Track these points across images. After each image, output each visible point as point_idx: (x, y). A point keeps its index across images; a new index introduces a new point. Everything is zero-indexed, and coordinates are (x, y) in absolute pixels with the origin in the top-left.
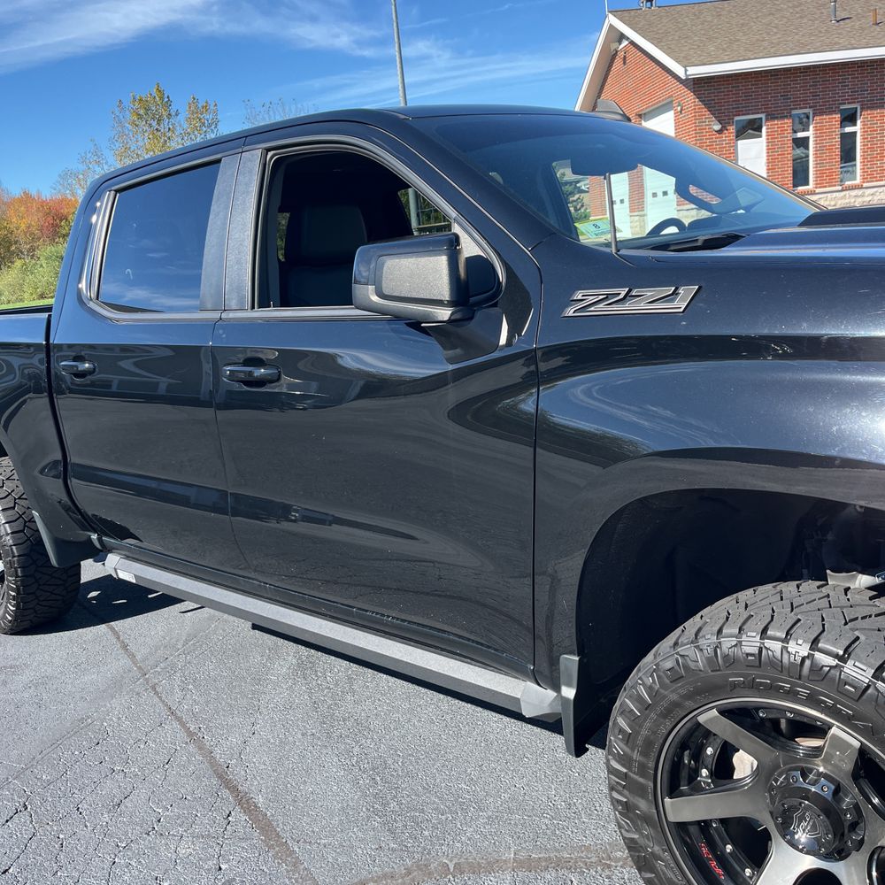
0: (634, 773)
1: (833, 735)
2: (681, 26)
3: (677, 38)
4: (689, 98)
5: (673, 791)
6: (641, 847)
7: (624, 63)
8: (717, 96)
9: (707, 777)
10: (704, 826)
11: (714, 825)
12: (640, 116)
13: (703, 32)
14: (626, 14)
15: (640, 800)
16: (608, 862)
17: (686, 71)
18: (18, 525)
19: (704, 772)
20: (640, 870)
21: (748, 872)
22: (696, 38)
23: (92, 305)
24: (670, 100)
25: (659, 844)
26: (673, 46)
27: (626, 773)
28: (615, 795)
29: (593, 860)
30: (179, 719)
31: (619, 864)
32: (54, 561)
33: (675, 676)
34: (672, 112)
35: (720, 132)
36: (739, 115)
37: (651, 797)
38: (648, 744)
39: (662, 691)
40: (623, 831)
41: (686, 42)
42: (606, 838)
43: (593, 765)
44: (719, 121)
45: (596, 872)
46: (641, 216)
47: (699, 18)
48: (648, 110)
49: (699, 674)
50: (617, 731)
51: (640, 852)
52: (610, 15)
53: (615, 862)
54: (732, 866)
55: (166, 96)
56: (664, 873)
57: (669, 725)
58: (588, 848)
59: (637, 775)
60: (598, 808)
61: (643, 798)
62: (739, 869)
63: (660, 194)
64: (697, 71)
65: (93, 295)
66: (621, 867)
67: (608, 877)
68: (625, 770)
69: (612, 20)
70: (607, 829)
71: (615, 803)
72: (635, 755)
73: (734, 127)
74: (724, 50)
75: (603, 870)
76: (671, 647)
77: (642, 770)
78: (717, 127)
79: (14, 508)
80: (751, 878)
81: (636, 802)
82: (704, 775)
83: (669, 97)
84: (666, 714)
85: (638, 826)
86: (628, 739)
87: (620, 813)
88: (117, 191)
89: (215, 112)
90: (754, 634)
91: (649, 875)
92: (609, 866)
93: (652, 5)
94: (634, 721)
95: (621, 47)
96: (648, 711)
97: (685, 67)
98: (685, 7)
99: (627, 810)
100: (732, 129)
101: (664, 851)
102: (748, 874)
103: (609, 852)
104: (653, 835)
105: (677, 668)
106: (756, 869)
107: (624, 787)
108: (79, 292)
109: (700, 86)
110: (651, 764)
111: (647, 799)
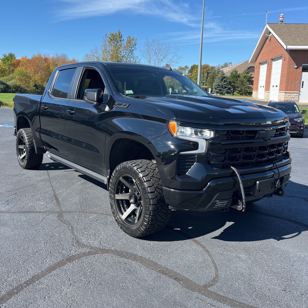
2: (290, 31)
3: (287, 35)
4: (287, 56)
7: (270, 41)
8: (297, 56)
10: (122, 200)
12: (272, 60)
13: (297, 34)
14: (272, 25)
17: (287, 47)
18: (30, 143)
22: (294, 36)
23: (50, 94)
24: (281, 56)
25: (114, 203)
26: (285, 38)
30: (52, 187)
32: (36, 152)
34: (282, 60)
35: (296, 68)
36: (304, 64)
41: (290, 37)
44: (297, 65)
46: (268, 92)
47: (297, 29)
48: (275, 58)
52: (267, 25)
55: (121, 34)
61: (113, 194)
63: (275, 86)
64: (290, 47)
65: (51, 92)
69: (267, 26)
73: (302, 67)
74: (302, 41)
78: (296, 67)
79: (30, 139)
83: (281, 55)
85: (112, 200)
88: (60, 71)
89: (136, 41)
93: (282, 23)
95: (270, 35)
97: (286, 45)
98: (294, 25)
100: (301, 68)
101: (114, 205)
108: (48, 91)
109: (291, 52)
110: (114, 188)
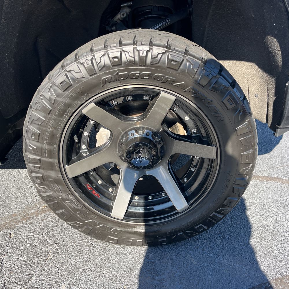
0: (45, 157)
1: (162, 97)
5: (69, 161)
6: (55, 198)
9: (85, 149)
11: (91, 173)
15: (51, 172)
16: (28, 217)
19: (83, 147)
20: (54, 210)
21: (110, 190)
25: (65, 192)
27: (40, 160)
28: (34, 175)
29: (19, 219)
31: (35, 215)
33: (66, 86)
37: (57, 168)
38: (52, 136)
39: (58, 99)
40: (42, 194)
42: (23, 206)
43: (6, 177)
45: (23, 224)
49: (82, 81)
50: (30, 135)
51: (54, 201)
53: (32, 215)
54: (102, 190)
56: (70, 207)
57: (65, 120)
58: (15, 215)
59: (47, 158)
60: (15, 195)
61: (52, 170)
62: (106, 190)
66: (36, 216)
67: (30, 223)
68: (39, 158)
70: (22, 202)
71: (35, 179)
72: (45, 147)
75: (26, 221)
76: (60, 69)
77: (50, 154)
80: (112, 192)
81: (48, 174)
82: (84, 148)
84: (63, 113)
85: (51, 187)
86: (38, 137)
87: (39, 184)
90: (115, 45)
91: (61, 211)
92: (29, 218)
94: (42, 124)
96: (50, 116)
99: (44, 181)
101: (68, 195)
102: (111, 191)
103: (27, 212)
104: (61, 189)
105: (67, 80)
106: (114, 187)
107: (40, 168)
110: (56, 149)
111: (56, 170)
